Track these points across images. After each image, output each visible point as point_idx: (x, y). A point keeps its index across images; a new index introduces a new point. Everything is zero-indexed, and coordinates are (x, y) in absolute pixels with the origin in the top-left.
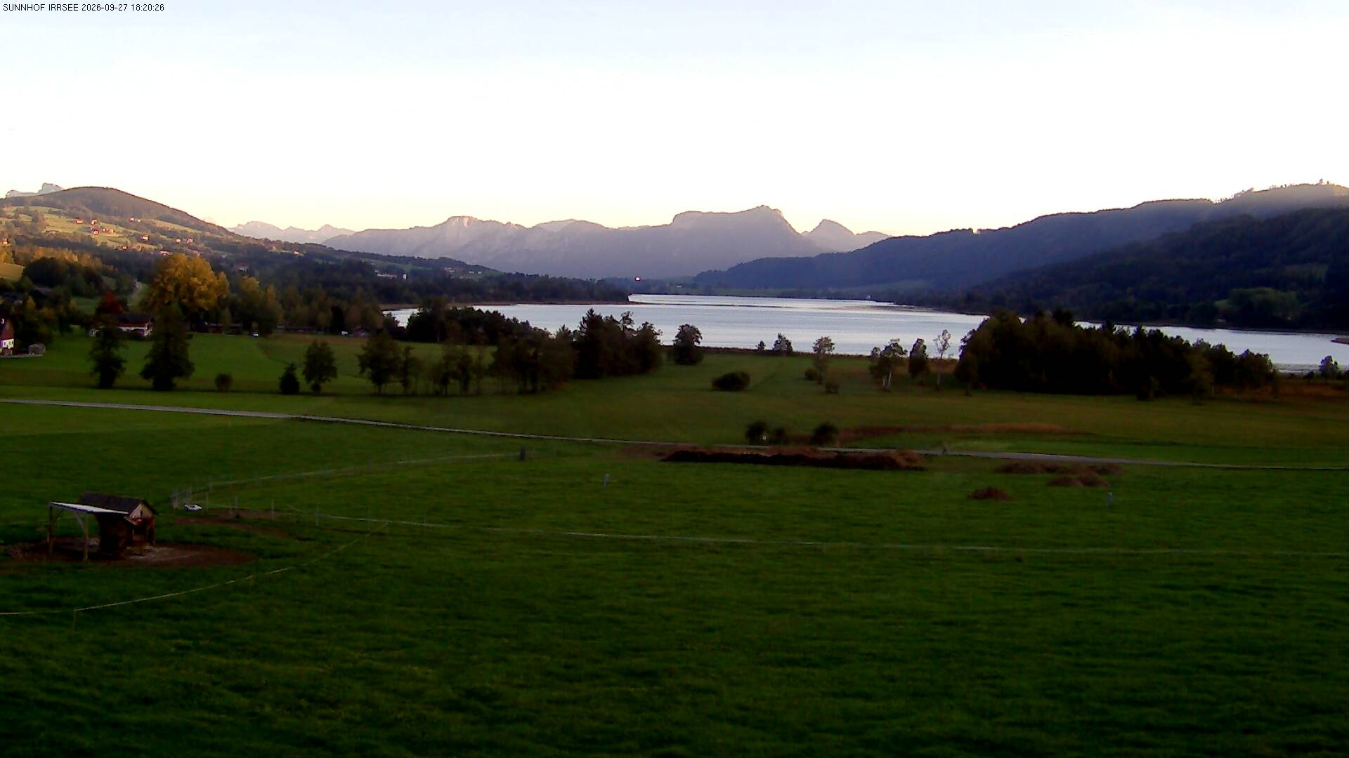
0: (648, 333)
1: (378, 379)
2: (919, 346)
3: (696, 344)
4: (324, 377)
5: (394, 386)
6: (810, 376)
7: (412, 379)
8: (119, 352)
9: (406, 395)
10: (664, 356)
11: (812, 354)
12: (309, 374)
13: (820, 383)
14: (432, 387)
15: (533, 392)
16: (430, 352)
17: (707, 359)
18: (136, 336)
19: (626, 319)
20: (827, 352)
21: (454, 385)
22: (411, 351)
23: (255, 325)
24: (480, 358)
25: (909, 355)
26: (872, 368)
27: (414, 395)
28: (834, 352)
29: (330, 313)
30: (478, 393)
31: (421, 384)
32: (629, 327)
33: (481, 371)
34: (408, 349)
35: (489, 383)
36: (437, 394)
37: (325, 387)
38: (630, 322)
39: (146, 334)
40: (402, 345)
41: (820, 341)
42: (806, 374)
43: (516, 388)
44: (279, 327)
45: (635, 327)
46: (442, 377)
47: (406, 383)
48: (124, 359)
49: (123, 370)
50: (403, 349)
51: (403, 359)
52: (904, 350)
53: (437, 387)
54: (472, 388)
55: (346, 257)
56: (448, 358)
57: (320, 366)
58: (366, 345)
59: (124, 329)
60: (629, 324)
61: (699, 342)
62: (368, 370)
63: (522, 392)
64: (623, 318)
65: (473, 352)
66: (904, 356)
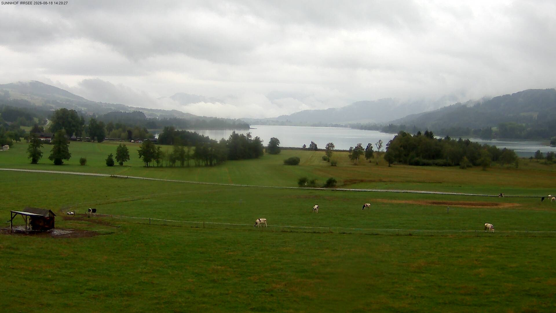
0: (257, 141)
1: (147, 160)
2: (369, 147)
3: (278, 146)
4: (124, 159)
5: (153, 163)
6: (325, 159)
7: (161, 160)
8: (40, 149)
9: (158, 167)
10: (264, 150)
11: (325, 150)
12: (118, 158)
13: (329, 162)
14: (169, 163)
15: (211, 165)
16: (167, 149)
17: (282, 152)
18: (47, 142)
19: (249, 135)
20: (331, 149)
21: (178, 163)
22: (160, 148)
23: (96, 138)
24: (189, 151)
25: (365, 150)
26: (350, 156)
27: (161, 167)
28: (334, 149)
29: (127, 133)
30: (188, 166)
31: (164, 163)
32: (250, 138)
33: (189, 157)
34: (159, 148)
35: (192, 162)
36: (171, 167)
37: (125, 163)
38: (250, 136)
39: (51, 141)
40: (156, 146)
41: (328, 145)
42: (323, 158)
43: (204, 164)
44: (105, 138)
45: (252, 139)
46: (173, 160)
47: (158, 162)
48: (42, 152)
49: (41, 156)
50: (157, 148)
51: (157, 152)
52: (363, 148)
53: (171, 164)
54: (185, 163)
55: (133, 109)
56: (176, 151)
57: (123, 155)
58: (141, 146)
59: (42, 139)
60: (250, 137)
61: (279, 145)
62: (142, 156)
63: (206, 165)
64: (248, 135)
65: (186, 149)
66: (363, 151)
